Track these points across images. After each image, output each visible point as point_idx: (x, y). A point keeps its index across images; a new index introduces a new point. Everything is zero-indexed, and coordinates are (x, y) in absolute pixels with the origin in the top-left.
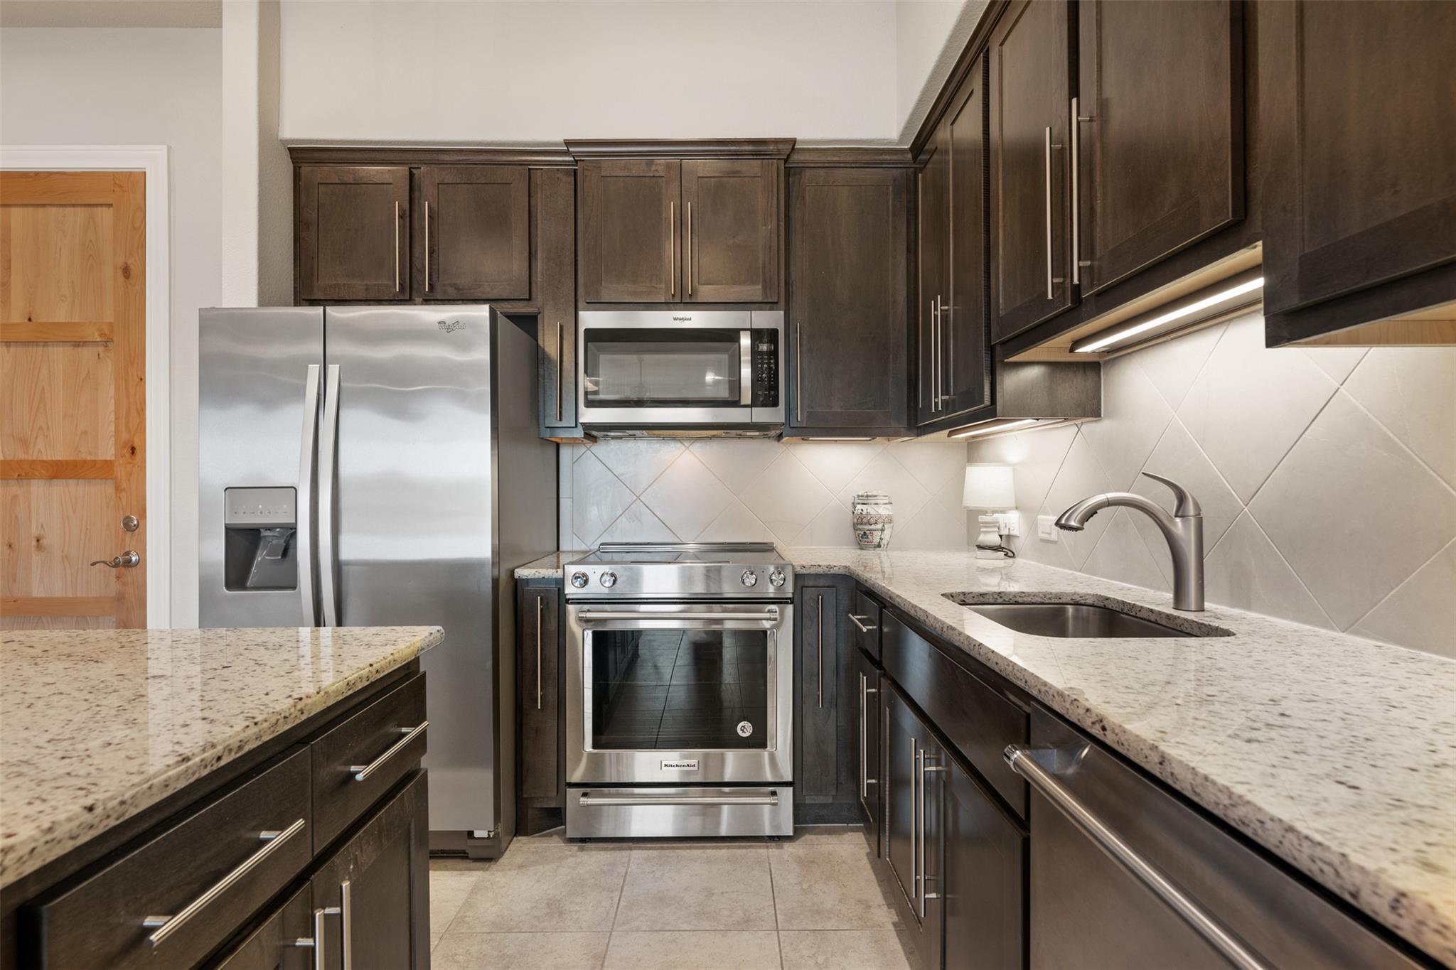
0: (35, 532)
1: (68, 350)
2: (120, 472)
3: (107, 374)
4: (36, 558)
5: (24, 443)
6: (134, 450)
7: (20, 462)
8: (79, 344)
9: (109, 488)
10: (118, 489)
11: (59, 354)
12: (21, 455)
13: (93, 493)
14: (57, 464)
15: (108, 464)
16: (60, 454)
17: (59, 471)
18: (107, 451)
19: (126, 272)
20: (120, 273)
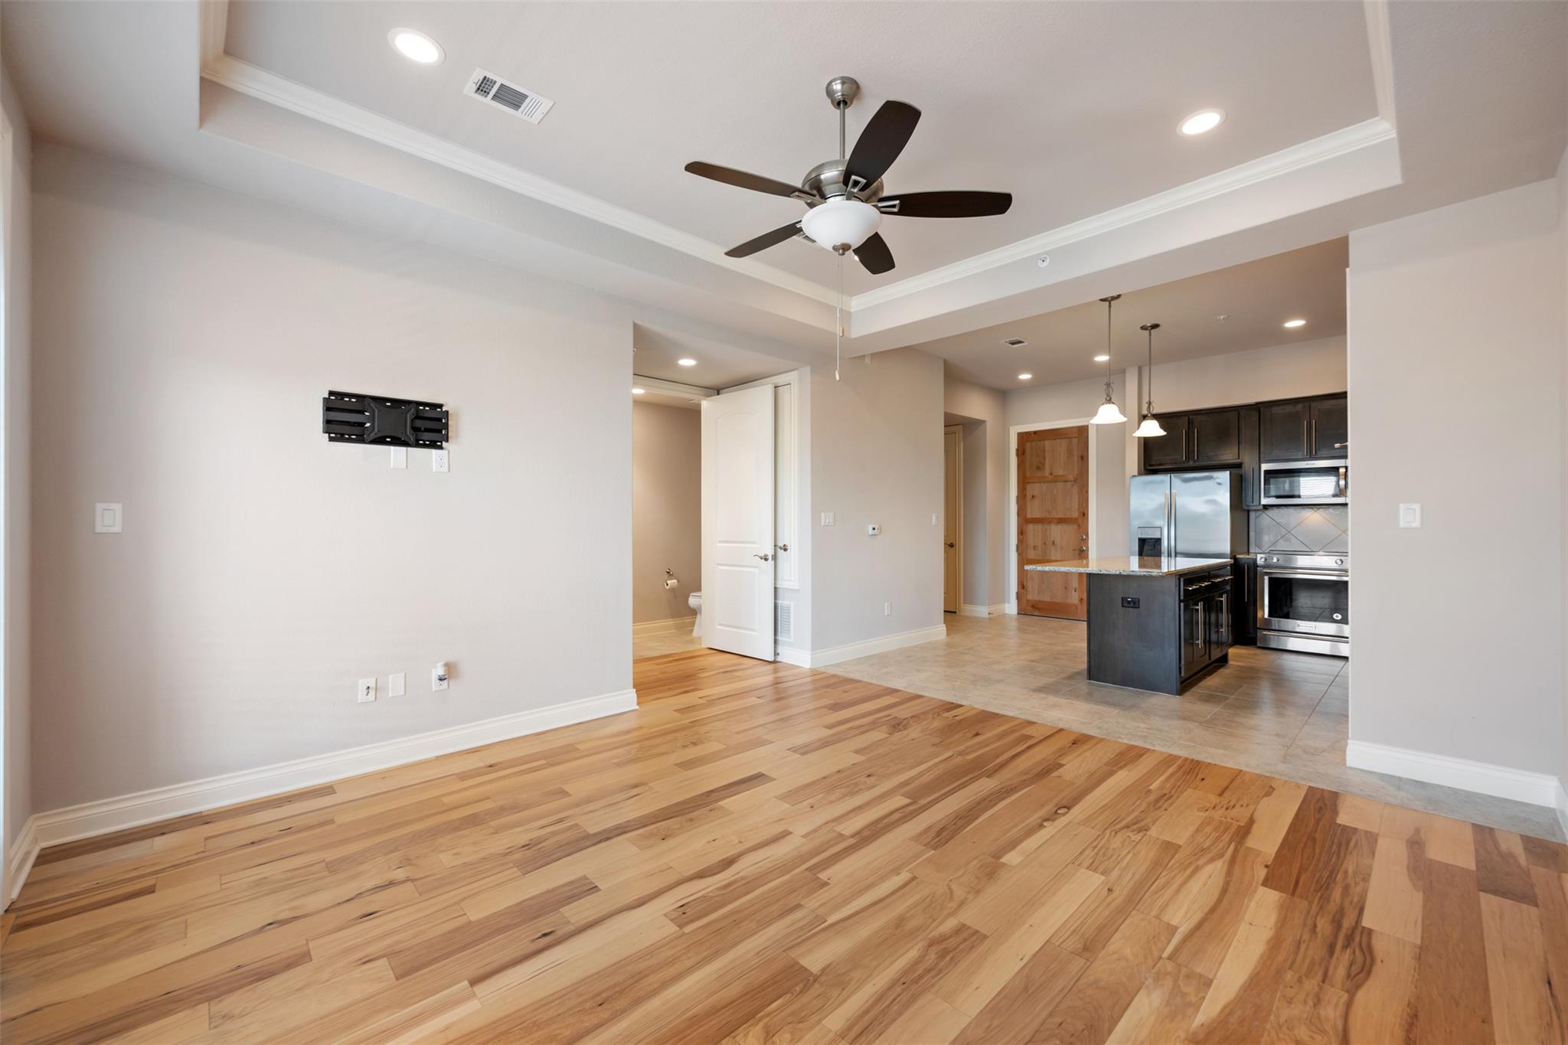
0: (1052, 539)
1: (1062, 483)
2: (1080, 521)
3: (1075, 490)
4: (1053, 548)
5: (1049, 512)
6: (1084, 514)
7: (1049, 518)
8: (1066, 481)
9: (1076, 526)
10: (1079, 526)
11: (1060, 485)
12: (1048, 516)
13: (1070, 529)
14: (1060, 519)
15: (1076, 519)
16: (1061, 516)
17: (1061, 521)
18: (1075, 515)
19: (1082, 458)
20: (1080, 459)
